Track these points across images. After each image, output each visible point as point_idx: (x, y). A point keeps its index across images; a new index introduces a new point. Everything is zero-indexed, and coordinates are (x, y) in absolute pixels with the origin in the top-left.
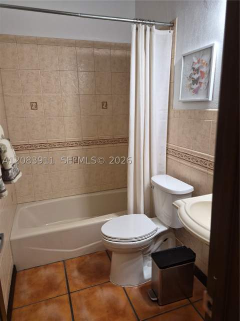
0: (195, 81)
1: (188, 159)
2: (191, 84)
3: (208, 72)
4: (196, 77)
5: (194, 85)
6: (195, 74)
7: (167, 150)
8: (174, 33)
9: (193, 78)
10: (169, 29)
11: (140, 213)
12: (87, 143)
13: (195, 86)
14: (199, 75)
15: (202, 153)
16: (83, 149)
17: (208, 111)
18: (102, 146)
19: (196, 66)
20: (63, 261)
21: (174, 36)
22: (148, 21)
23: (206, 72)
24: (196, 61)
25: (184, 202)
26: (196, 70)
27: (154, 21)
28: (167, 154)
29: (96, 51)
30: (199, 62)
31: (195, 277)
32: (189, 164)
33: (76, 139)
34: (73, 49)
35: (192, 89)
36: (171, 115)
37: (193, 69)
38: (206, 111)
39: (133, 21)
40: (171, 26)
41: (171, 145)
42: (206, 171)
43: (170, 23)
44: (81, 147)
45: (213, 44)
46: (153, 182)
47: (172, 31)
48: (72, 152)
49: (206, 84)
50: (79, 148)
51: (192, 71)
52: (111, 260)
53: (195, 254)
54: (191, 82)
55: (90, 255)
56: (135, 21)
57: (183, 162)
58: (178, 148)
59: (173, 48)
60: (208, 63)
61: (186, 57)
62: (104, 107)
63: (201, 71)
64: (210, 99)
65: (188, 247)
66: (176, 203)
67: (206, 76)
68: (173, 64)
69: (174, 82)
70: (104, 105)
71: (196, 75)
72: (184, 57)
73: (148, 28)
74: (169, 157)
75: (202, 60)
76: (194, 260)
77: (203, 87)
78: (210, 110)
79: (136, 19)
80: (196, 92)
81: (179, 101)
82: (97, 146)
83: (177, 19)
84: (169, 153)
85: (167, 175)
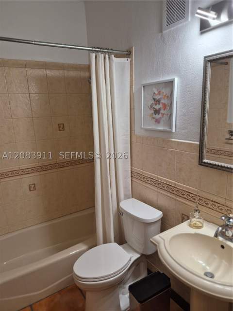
0: (157, 112)
1: (154, 184)
2: (152, 114)
3: (169, 105)
4: (157, 107)
5: (155, 114)
6: (156, 104)
7: (131, 173)
8: (131, 61)
9: (154, 108)
10: (127, 58)
11: (110, 242)
12: (44, 168)
13: (157, 116)
14: (161, 106)
15: (167, 179)
16: (40, 175)
17: (171, 141)
18: (62, 169)
19: (157, 97)
20: (31, 306)
21: (131, 64)
22: (106, 49)
23: (168, 104)
24: (156, 93)
25: (161, 238)
26: (157, 102)
27: (112, 50)
28: (131, 176)
29: (48, 72)
30: (159, 93)
31: (171, 300)
32: (156, 189)
33: (32, 165)
34: (23, 70)
35: (154, 118)
36: (134, 140)
37: (154, 99)
38: (169, 141)
39: (91, 49)
40: (128, 54)
41: (135, 169)
42: (174, 197)
43: (127, 51)
44: (38, 173)
45: (174, 79)
46: (122, 208)
47: (129, 60)
48: (28, 179)
49: (169, 116)
50: (35, 174)
51: (153, 102)
52: (85, 298)
53: (169, 279)
54: (153, 112)
55: (60, 292)
56: (94, 49)
57: (148, 186)
58: (143, 173)
59: (131, 76)
60: (169, 96)
61: (146, 87)
62: (61, 129)
63: (162, 103)
64: (174, 130)
65: (161, 272)
66: (153, 240)
67: (168, 108)
68: (132, 91)
69: (134, 109)
70: (61, 127)
71: (158, 105)
72: (144, 87)
73: (107, 57)
74: (134, 179)
75: (163, 93)
76: (170, 286)
77: (165, 117)
78: (173, 140)
79: (94, 48)
80: (158, 121)
81: (142, 128)
82: (55, 170)
83: (134, 48)
84: (133, 176)
85: (133, 199)
